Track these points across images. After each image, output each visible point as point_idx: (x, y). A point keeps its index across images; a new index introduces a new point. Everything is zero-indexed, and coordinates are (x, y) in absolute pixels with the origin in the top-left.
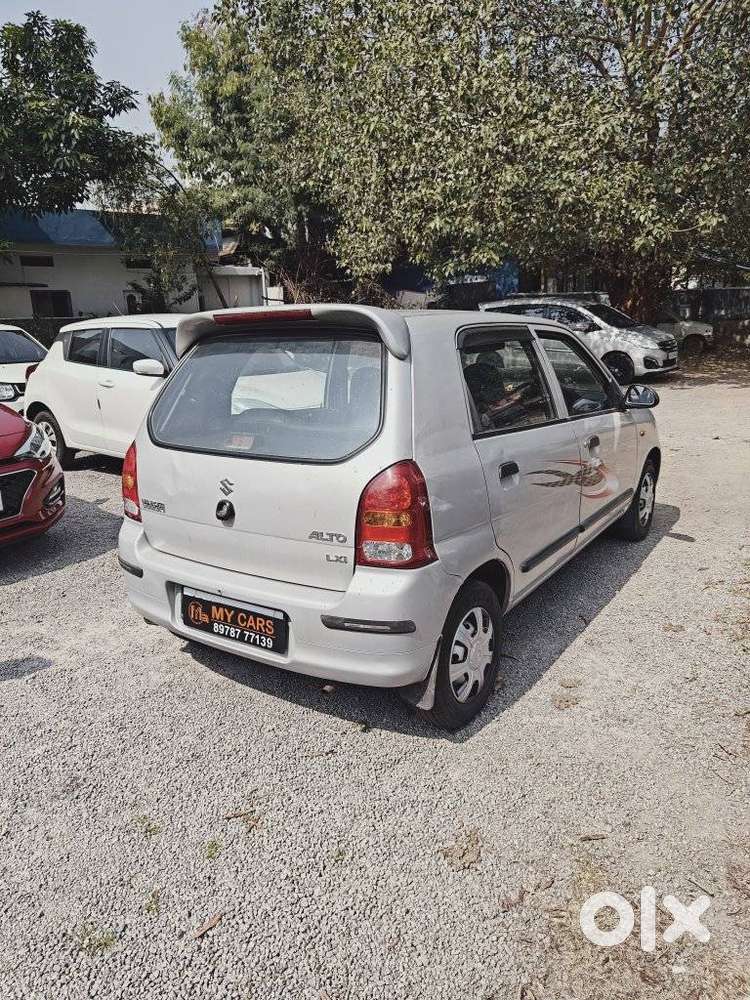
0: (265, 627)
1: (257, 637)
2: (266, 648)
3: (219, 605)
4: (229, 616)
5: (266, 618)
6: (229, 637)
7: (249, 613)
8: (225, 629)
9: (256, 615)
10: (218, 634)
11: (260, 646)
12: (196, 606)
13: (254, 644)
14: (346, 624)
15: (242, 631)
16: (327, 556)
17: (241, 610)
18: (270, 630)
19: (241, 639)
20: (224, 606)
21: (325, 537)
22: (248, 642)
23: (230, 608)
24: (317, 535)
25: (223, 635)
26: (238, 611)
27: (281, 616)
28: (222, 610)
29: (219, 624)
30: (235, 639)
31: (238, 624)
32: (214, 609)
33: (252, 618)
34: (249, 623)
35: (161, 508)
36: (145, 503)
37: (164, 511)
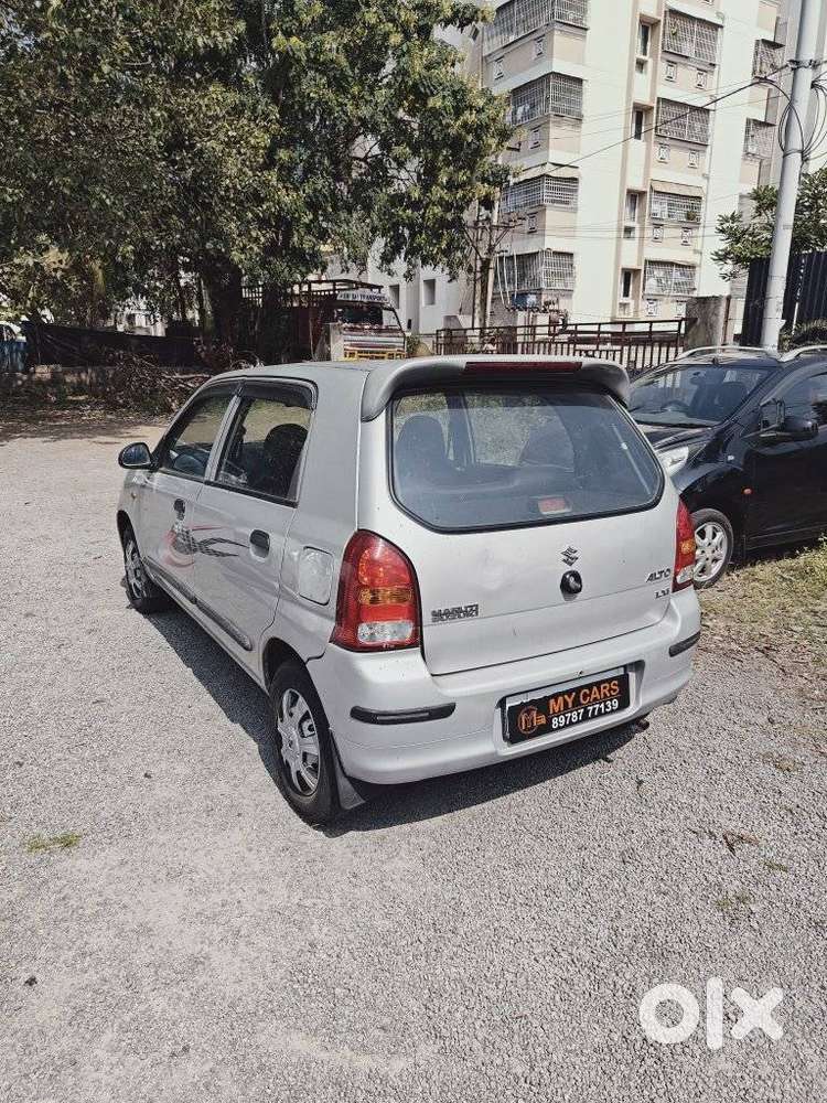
0: (610, 689)
1: (602, 705)
2: (612, 711)
3: (555, 696)
4: (570, 701)
5: (609, 681)
6: (571, 724)
7: (589, 686)
8: (566, 718)
9: (598, 684)
10: (559, 728)
11: (606, 713)
13: (600, 714)
14: (684, 645)
15: (585, 708)
16: (657, 594)
17: (582, 687)
18: (615, 690)
19: (585, 718)
20: (563, 693)
21: (657, 575)
22: (593, 717)
23: (569, 692)
24: (651, 577)
25: (566, 726)
26: (579, 690)
27: (621, 672)
28: (561, 698)
29: (558, 717)
30: (578, 722)
31: (581, 704)
32: (552, 702)
33: (595, 689)
34: (593, 696)
35: (471, 611)
36: (438, 616)
37: (477, 613)
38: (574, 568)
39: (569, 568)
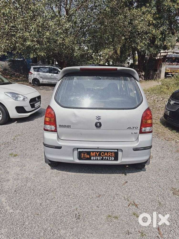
0: (111, 154)
1: (108, 158)
2: (112, 160)
3: (93, 152)
4: (97, 154)
5: (111, 152)
6: (97, 160)
7: (105, 152)
8: (96, 158)
9: (107, 152)
10: (93, 160)
11: (109, 160)
12: (84, 154)
13: (107, 160)
14: (140, 149)
15: (103, 157)
16: (132, 133)
17: (102, 152)
18: (113, 155)
19: (102, 159)
20: (95, 152)
21: (132, 128)
22: (105, 160)
23: (98, 152)
24: (129, 128)
25: (95, 160)
26: (100, 152)
27: (116, 151)
28: (94, 153)
29: (93, 157)
30: (100, 160)
31: (101, 156)
32: (92, 153)
33: (106, 153)
34: (105, 155)
35: (69, 127)
36: (60, 126)
37: (70, 127)
38: (100, 121)
39: (98, 121)
